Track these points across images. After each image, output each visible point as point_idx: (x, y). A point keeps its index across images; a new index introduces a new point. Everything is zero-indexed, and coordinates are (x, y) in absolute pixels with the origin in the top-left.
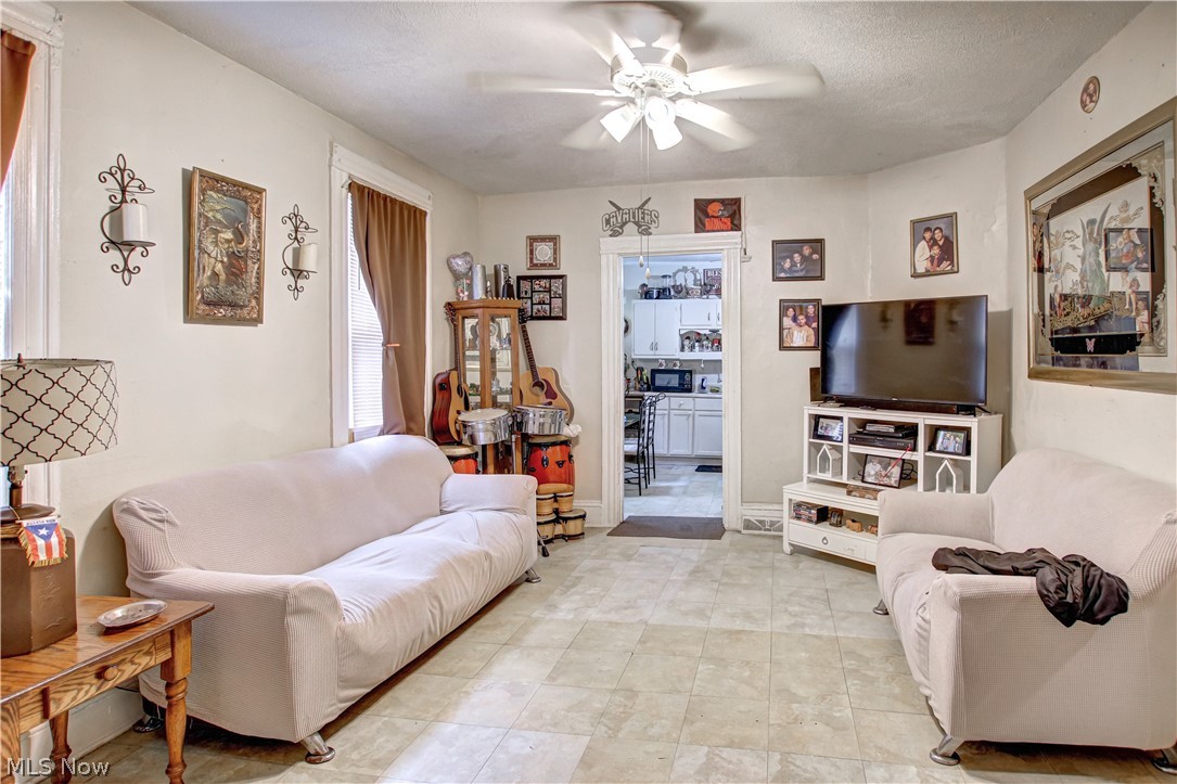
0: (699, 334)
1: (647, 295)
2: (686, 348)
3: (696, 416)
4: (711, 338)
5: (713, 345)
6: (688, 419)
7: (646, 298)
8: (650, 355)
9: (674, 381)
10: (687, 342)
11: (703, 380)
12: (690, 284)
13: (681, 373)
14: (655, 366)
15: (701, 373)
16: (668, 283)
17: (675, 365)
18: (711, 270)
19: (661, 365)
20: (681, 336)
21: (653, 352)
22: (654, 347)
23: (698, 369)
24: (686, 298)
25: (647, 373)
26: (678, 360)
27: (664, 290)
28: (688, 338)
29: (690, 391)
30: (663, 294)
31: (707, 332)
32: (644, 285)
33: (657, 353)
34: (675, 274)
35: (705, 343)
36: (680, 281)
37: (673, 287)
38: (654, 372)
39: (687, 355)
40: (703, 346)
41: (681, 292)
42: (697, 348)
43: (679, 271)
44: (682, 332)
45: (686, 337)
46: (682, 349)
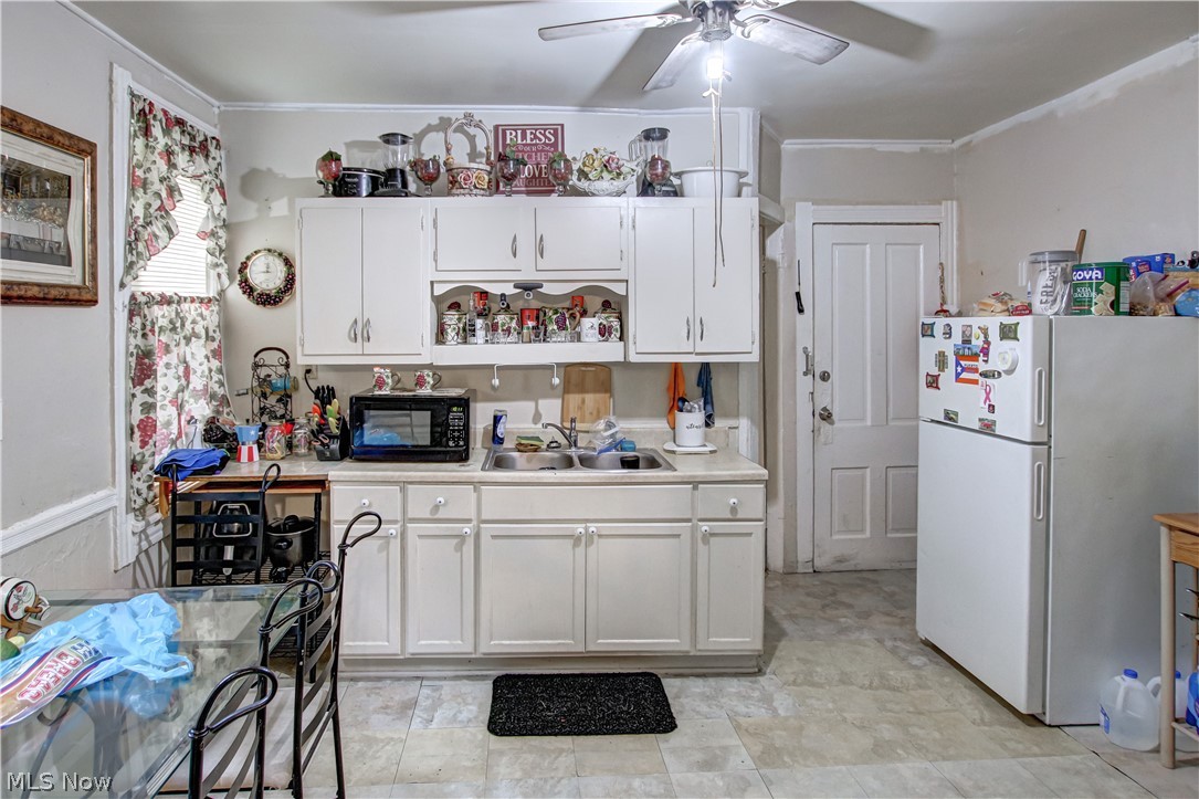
0: (484, 295)
1: (342, 185)
2: (451, 334)
3: (485, 538)
4: (517, 306)
5: (521, 323)
6: (459, 548)
7: (337, 193)
8: (349, 354)
9: (418, 428)
10: (452, 319)
11: (497, 420)
12: (460, 158)
13: (439, 408)
14: (361, 388)
15: (489, 399)
16: (401, 157)
17: (420, 382)
18: (515, 128)
19: (380, 383)
20: (437, 300)
21: (356, 348)
22: (360, 332)
23: (482, 387)
24: (449, 194)
25: (339, 407)
26: (430, 366)
27: (391, 173)
28: (455, 306)
29: (462, 456)
30: (387, 183)
31: (510, 290)
32: (332, 157)
33: (369, 348)
34: (420, 137)
35: (501, 319)
36: (432, 148)
37: (414, 165)
38: (361, 406)
39: (454, 354)
40: (494, 327)
41: (432, 178)
42: (480, 333)
43: (429, 129)
44: (440, 290)
45: (449, 303)
46: (440, 336)
